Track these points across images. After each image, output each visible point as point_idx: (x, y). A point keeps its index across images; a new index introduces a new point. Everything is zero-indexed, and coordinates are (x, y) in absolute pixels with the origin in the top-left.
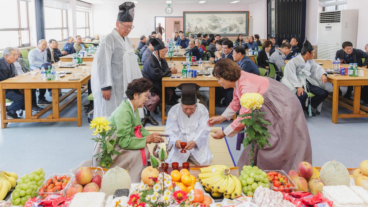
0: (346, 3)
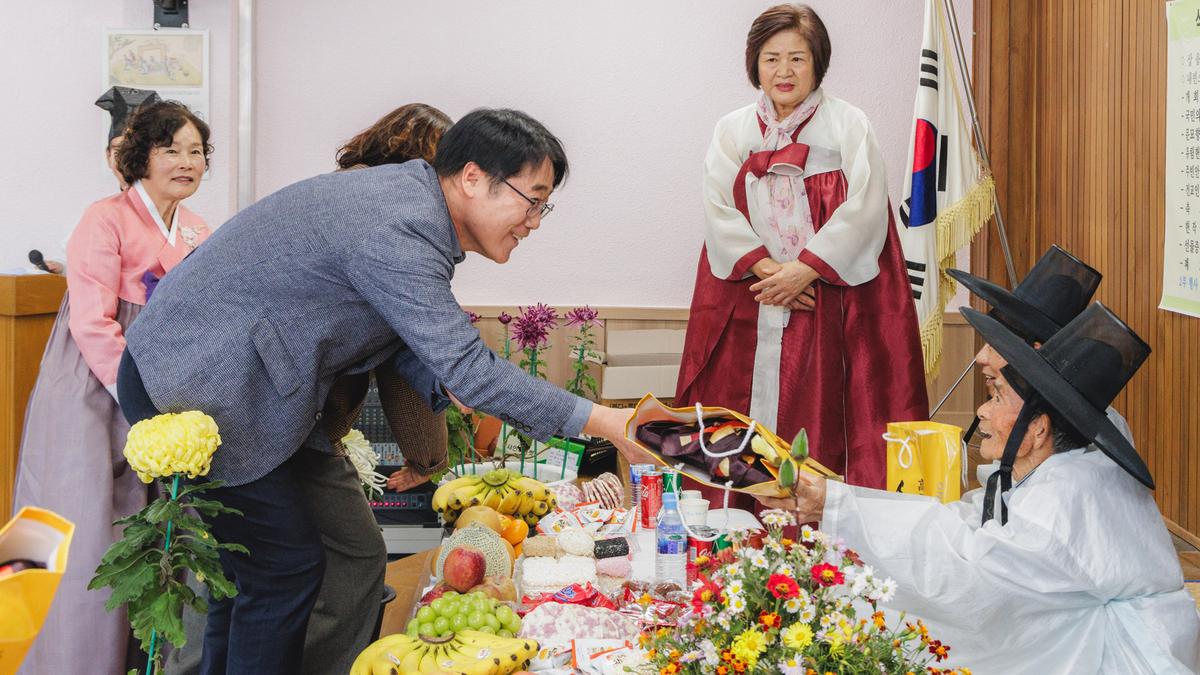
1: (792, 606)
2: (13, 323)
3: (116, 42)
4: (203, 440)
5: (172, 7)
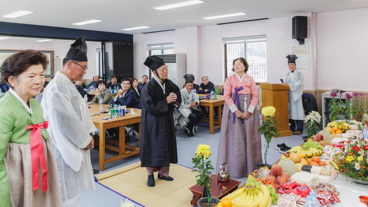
0: (173, 48)
1: (359, 153)
2: (272, 91)
3: (293, 47)
4: (272, 111)
5: (302, 41)
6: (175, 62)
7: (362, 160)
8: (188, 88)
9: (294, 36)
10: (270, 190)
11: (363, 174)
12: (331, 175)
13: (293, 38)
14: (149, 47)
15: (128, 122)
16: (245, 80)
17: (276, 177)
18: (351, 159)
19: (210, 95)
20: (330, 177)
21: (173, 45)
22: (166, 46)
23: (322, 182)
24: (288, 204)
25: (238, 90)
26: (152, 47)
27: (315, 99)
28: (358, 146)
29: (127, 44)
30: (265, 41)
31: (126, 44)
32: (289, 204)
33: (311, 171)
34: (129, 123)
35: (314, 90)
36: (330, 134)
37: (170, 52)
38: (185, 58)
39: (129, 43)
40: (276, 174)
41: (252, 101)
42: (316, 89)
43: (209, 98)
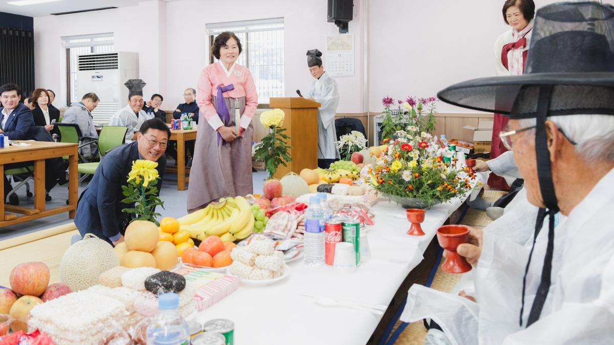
1: (411, 154)
2: (290, 110)
3: (329, 39)
4: (279, 116)
5: (344, 27)
6: (117, 68)
7: (415, 166)
8: (135, 105)
9: (331, 16)
10: (256, 211)
11: (415, 187)
12: (365, 194)
13: (328, 21)
14: (66, 42)
15: (11, 159)
16: (235, 73)
17: (271, 200)
18: (397, 167)
19: (179, 122)
20: (362, 196)
21: (112, 38)
22: (100, 39)
23: (347, 203)
24: (282, 225)
25: (223, 90)
26: (72, 41)
27: (363, 127)
28: (411, 144)
29: (20, 34)
30: (283, 28)
31: (17, 33)
32: (285, 225)
33: (332, 192)
34: (13, 159)
35: (362, 112)
36: (377, 157)
37: (107, 50)
38: (135, 60)
39: (24, 33)
40: (270, 195)
41: (247, 109)
42: (365, 111)
43: (177, 127)
